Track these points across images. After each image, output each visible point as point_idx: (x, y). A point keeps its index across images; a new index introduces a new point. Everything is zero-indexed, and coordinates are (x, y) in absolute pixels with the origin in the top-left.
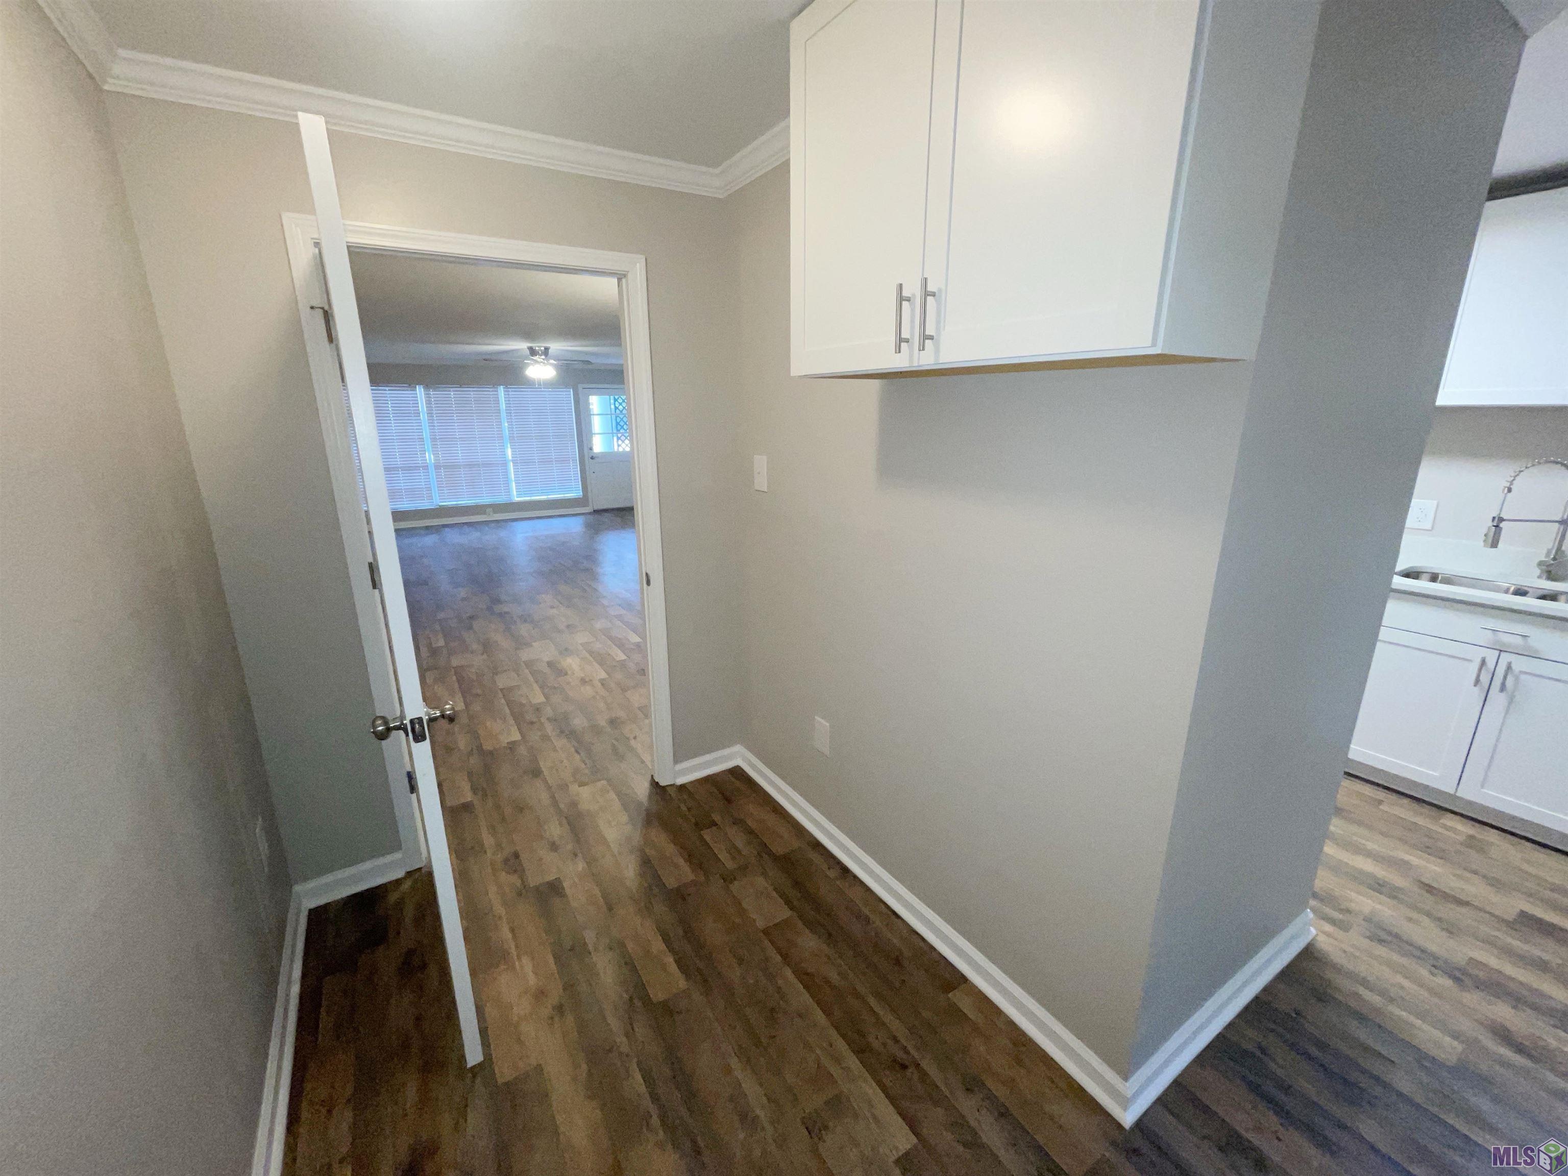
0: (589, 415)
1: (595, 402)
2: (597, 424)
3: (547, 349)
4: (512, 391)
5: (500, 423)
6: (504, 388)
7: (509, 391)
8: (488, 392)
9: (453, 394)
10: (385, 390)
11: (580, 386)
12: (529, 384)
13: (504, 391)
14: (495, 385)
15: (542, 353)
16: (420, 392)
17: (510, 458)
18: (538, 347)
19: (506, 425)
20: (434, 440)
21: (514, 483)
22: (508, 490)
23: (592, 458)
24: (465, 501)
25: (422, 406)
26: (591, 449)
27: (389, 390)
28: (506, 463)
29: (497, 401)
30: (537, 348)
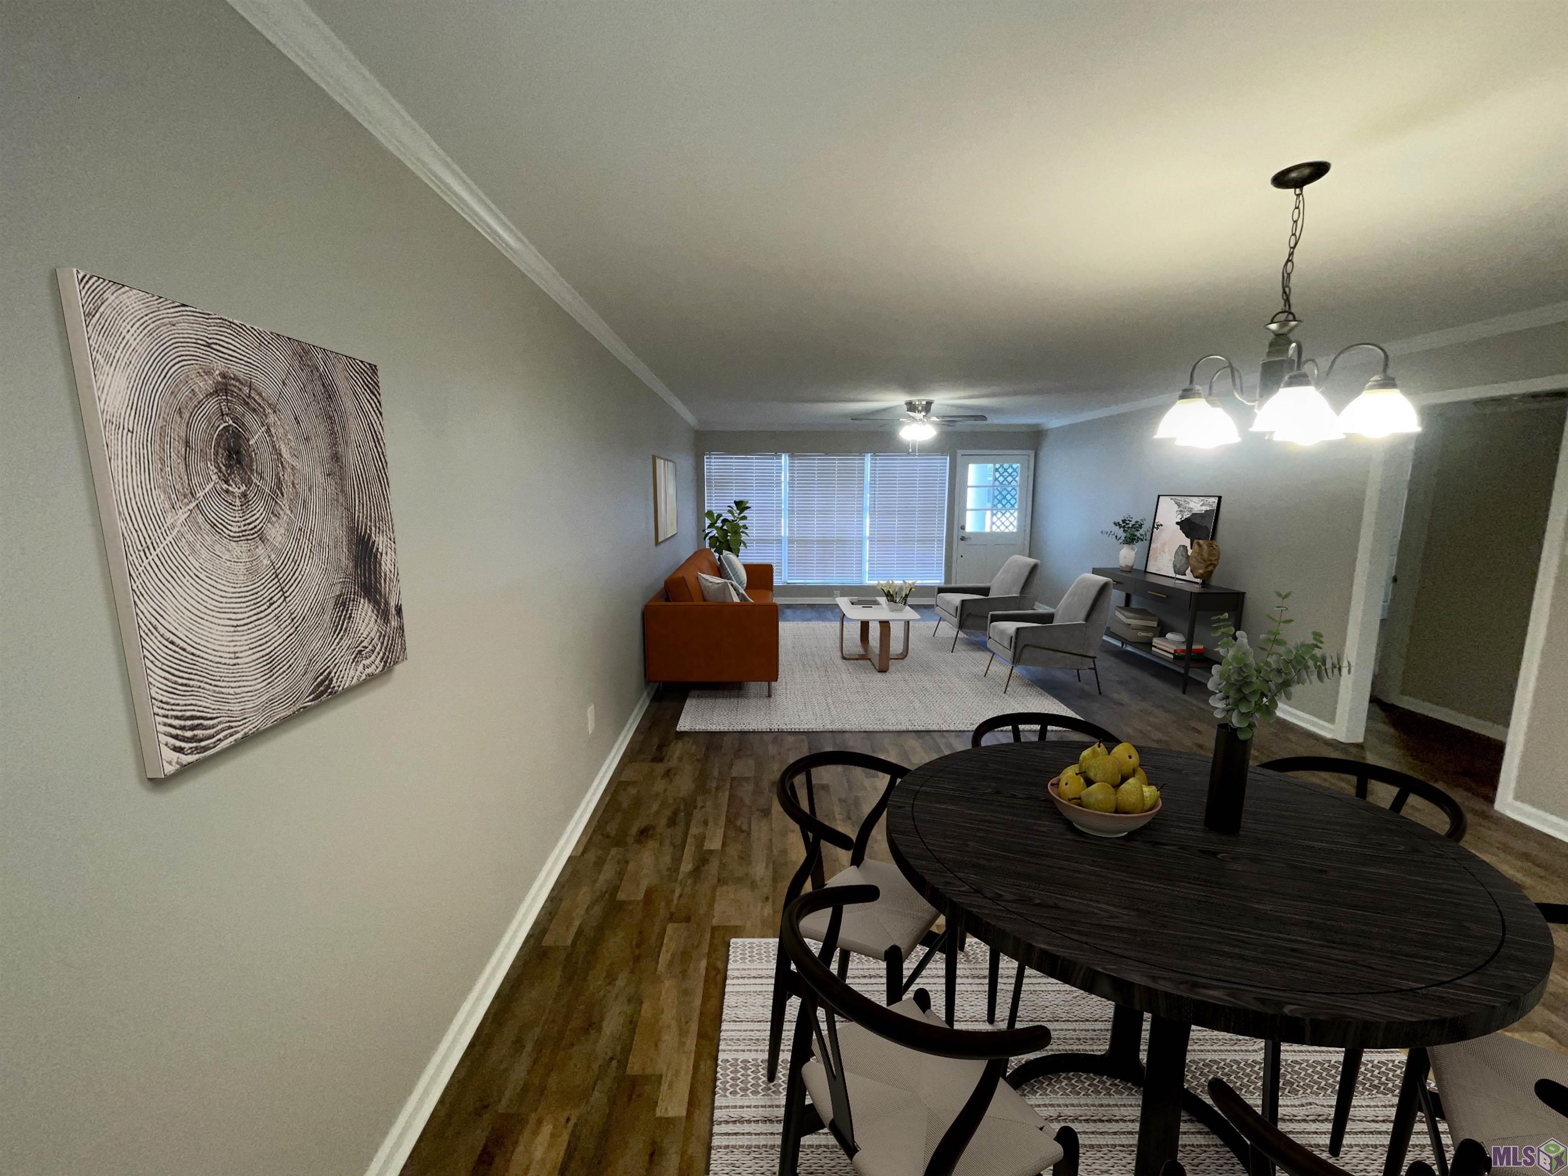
0: (965, 487)
1: (975, 473)
2: (972, 498)
3: (929, 404)
4: (880, 459)
5: (861, 496)
6: (871, 456)
7: (876, 459)
8: (853, 461)
9: (816, 462)
10: (752, 459)
11: (960, 452)
12: (902, 450)
13: (872, 459)
14: (862, 452)
15: (922, 407)
16: (785, 460)
17: (868, 535)
18: (919, 400)
19: (868, 496)
20: (791, 512)
21: (867, 563)
22: (860, 572)
23: (963, 539)
24: (815, 580)
25: (785, 476)
26: (963, 528)
27: (756, 459)
28: (861, 541)
29: (862, 471)
30: (917, 403)
